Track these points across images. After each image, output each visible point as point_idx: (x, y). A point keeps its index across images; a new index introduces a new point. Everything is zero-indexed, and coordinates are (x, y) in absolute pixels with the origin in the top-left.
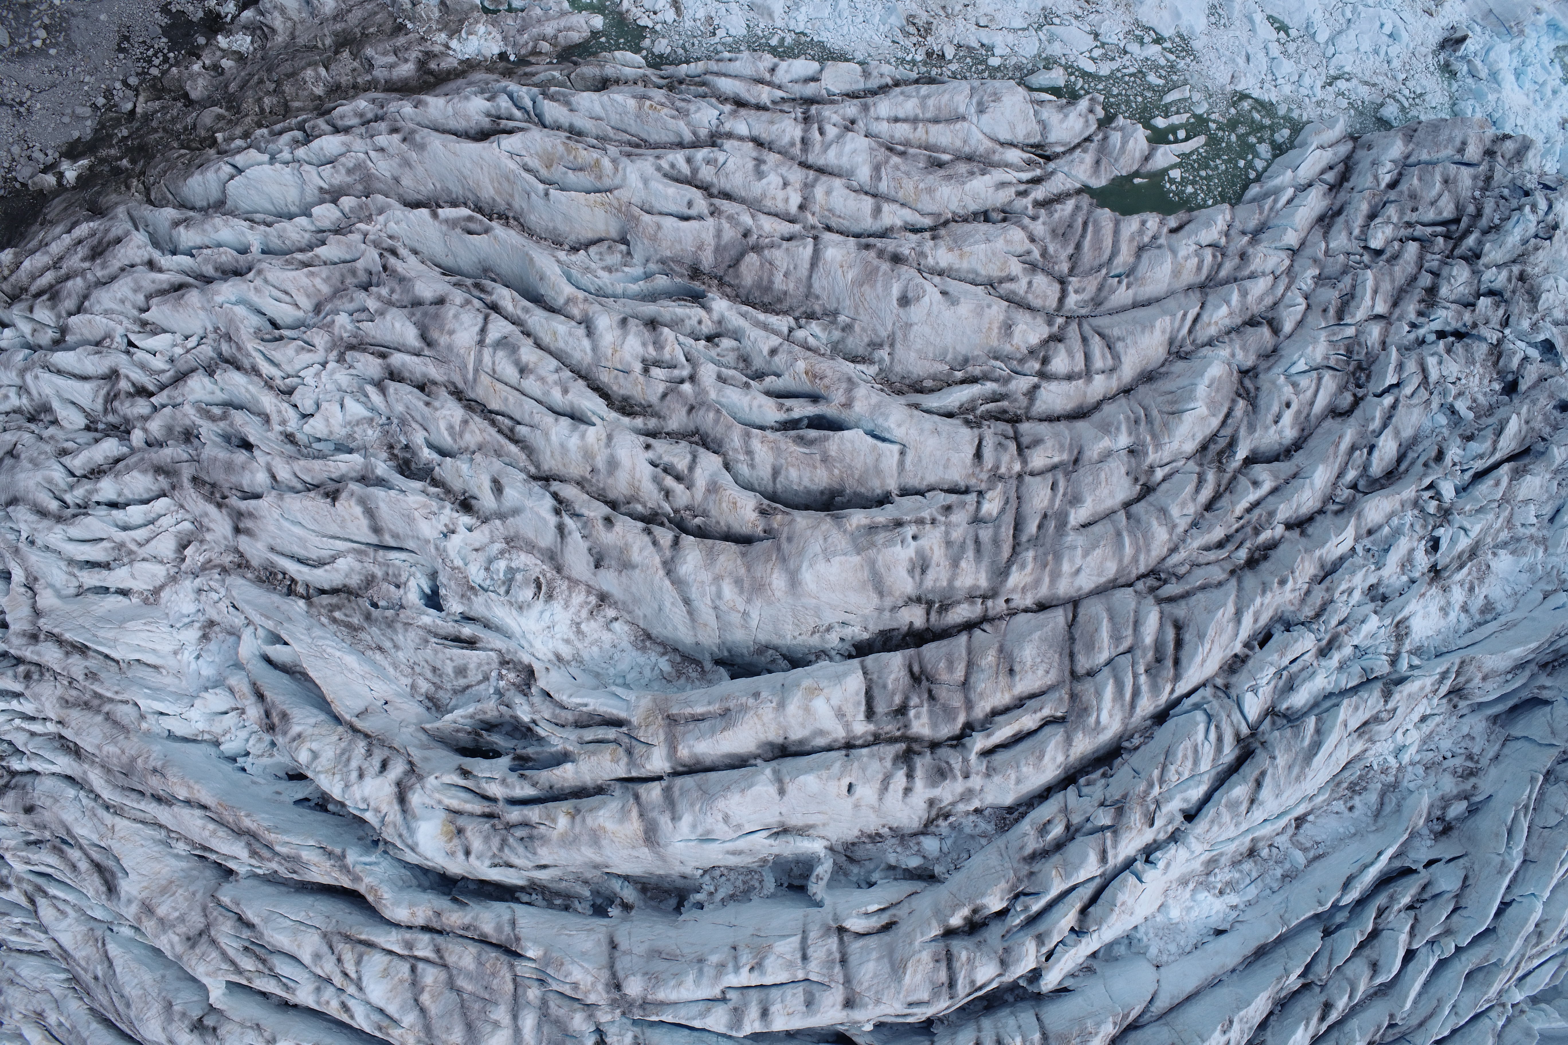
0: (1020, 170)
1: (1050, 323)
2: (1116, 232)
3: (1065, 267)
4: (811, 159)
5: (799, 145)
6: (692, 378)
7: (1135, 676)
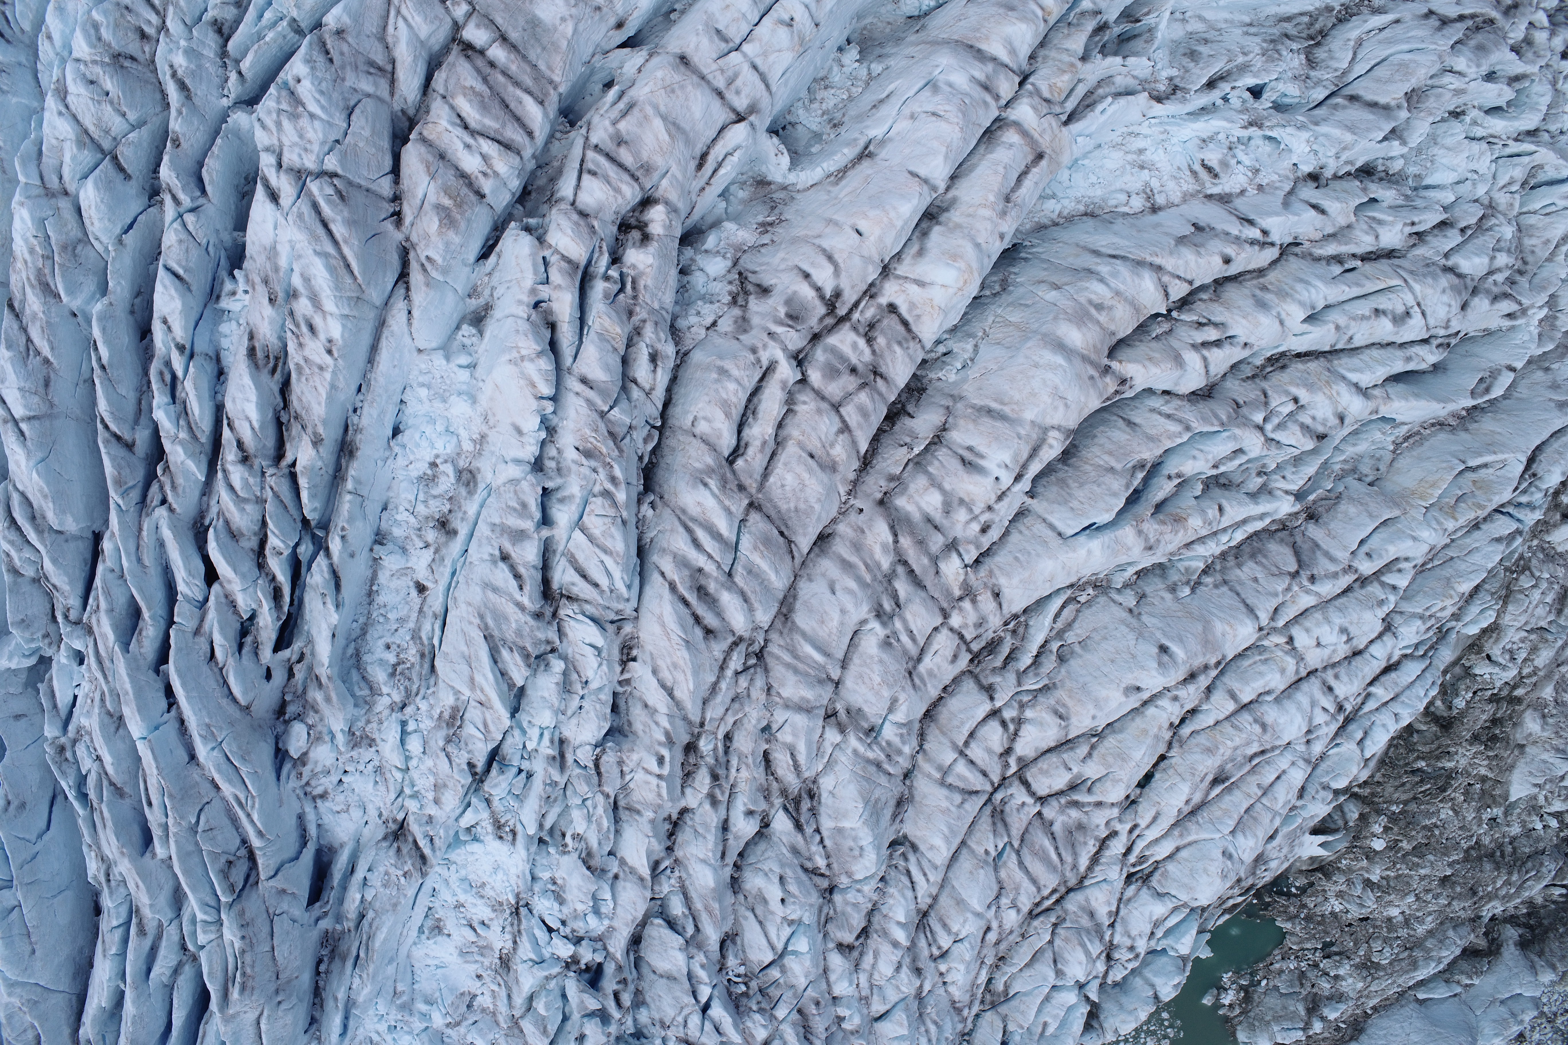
0: (1148, 846)
1: (1020, 759)
2: (1034, 881)
3: (1049, 812)
4: (1314, 682)
5: (1332, 682)
6: (1260, 428)
7: (710, 556)
